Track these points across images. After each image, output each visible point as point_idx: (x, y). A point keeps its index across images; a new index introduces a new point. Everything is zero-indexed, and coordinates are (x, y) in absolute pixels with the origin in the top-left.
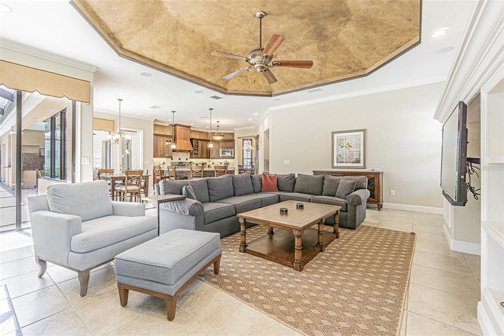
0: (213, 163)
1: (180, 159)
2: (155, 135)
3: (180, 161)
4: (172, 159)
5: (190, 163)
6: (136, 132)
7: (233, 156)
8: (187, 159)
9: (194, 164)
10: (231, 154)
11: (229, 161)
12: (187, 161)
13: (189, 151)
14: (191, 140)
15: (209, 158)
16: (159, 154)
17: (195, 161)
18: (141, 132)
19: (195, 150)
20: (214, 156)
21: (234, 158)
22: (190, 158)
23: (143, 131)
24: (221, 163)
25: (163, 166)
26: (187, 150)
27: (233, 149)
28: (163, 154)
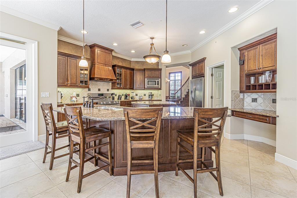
0: (137, 95)
1: (99, 90)
2: (60, 53)
3: (100, 92)
4: (89, 90)
5: (112, 94)
6: (24, 43)
7: (160, 87)
8: (108, 90)
9: (116, 95)
10: (158, 84)
11: (154, 92)
12: (108, 92)
13: (111, 80)
14: (114, 67)
15: (133, 89)
16: (69, 82)
17: (118, 92)
18: (33, 45)
19: (118, 79)
20: (137, 86)
21: (160, 89)
22: (112, 89)
23: (37, 42)
24: (145, 95)
25: (76, 98)
26: (108, 79)
27: (160, 79)
28: (75, 82)
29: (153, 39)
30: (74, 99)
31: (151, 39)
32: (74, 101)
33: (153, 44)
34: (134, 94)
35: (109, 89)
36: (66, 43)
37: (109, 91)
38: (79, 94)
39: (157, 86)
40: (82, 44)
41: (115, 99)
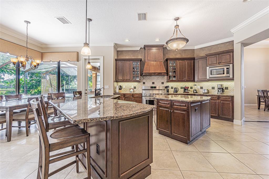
0: (202, 88)
1: (153, 83)
3: (153, 85)
4: (144, 83)
5: (166, 87)
7: (231, 77)
9: (172, 88)
10: (228, 73)
11: (225, 84)
13: (160, 73)
15: (194, 81)
20: (200, 78)
21: (233, 79)
22: (167, 82)
23: (103, 57)
24: (213, 88)
25: (133, 90)
26: (156, 73)
27: (231, 65)
28: (129, 78)
29: (178, 19)
30: (132, 90)
31: (176, 20)
32: (131, 92)
33: (178, 26)
34: (199, 87)
35: (163, 82)
36: (127, 51)
37: (163, 84)
38: (136, 87)
39: (225, 75)
40: (138, 49)
41: (169, 92)
